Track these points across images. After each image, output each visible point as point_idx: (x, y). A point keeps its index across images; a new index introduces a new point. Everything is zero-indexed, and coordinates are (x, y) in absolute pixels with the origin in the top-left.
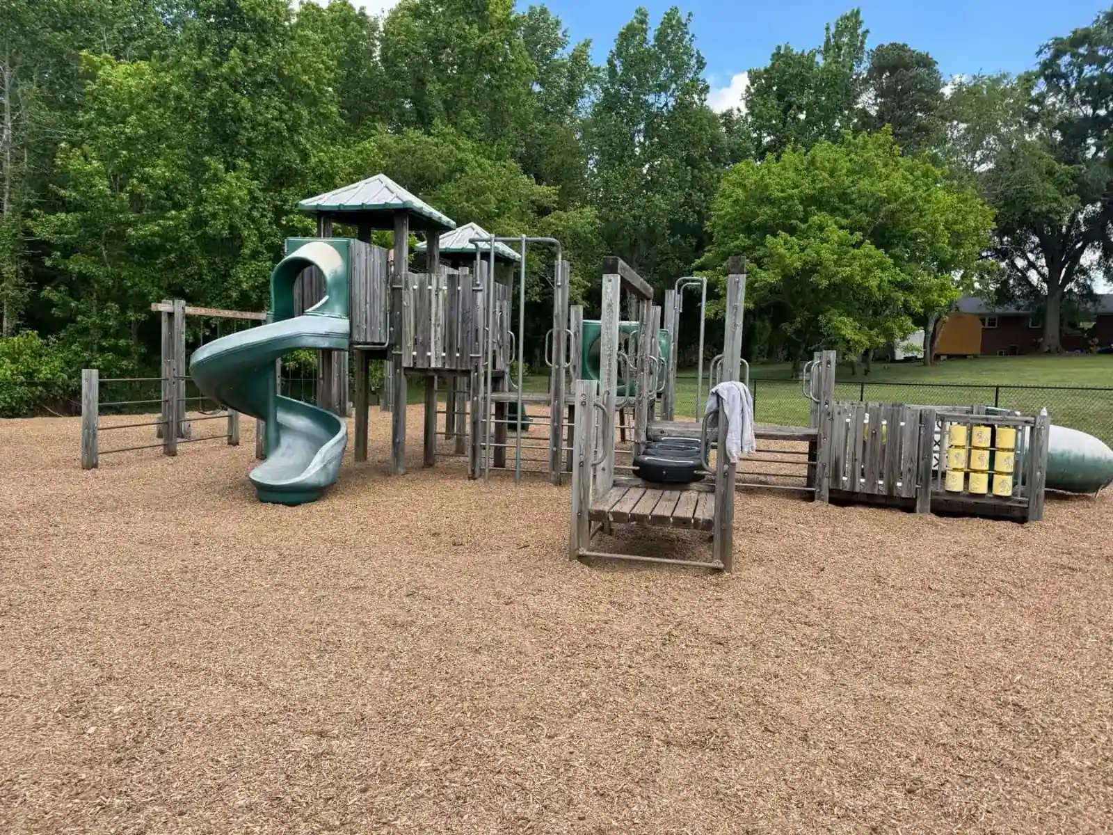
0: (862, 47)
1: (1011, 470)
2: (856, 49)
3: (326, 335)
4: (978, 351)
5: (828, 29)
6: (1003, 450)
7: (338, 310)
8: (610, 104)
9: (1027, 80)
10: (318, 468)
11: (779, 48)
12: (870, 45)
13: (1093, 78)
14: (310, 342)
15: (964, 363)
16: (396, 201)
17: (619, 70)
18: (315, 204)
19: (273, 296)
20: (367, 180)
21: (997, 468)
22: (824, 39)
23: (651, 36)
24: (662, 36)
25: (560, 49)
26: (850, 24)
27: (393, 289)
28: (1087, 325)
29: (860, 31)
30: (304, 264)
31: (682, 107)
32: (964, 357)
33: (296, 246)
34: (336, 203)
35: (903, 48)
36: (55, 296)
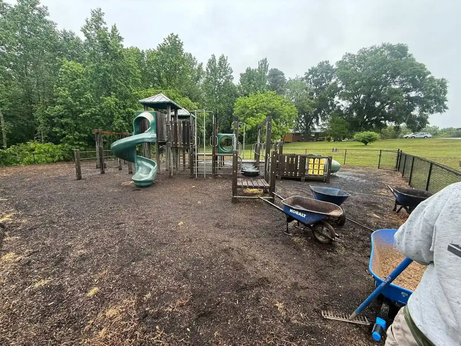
0: (267, 69)
1: (323, 169)
2: (266, 69)
3: (150, 139)
4: (291, 141)
5: (259, 63)
6: (322, 164)
7: (153, 131)
8: (208, 80)
9: (302, 79)
10: (151, 176)
11: (248, 68)
12: (269, 69)
13: (316, 80)
14: (147, 140)
15: (288, 144)
16: (167, 101)
17: (210, 71)
18: (143, 101)
19: (134, 127)
20: (148, 98)
21: (320, 169)
22: (258, 66)
23: (217, 62)
24: (220, 63)
25: (195, 66)
26: (265, 61)
27: (167, 125)
28: (313, 135)
29: (267, 64)
30: (143, 118)
31: (227, 82)
32: (289, 142)
33: (140, 113)
34: (150, 101)
35: (276, 70)
36: (57, 130)
